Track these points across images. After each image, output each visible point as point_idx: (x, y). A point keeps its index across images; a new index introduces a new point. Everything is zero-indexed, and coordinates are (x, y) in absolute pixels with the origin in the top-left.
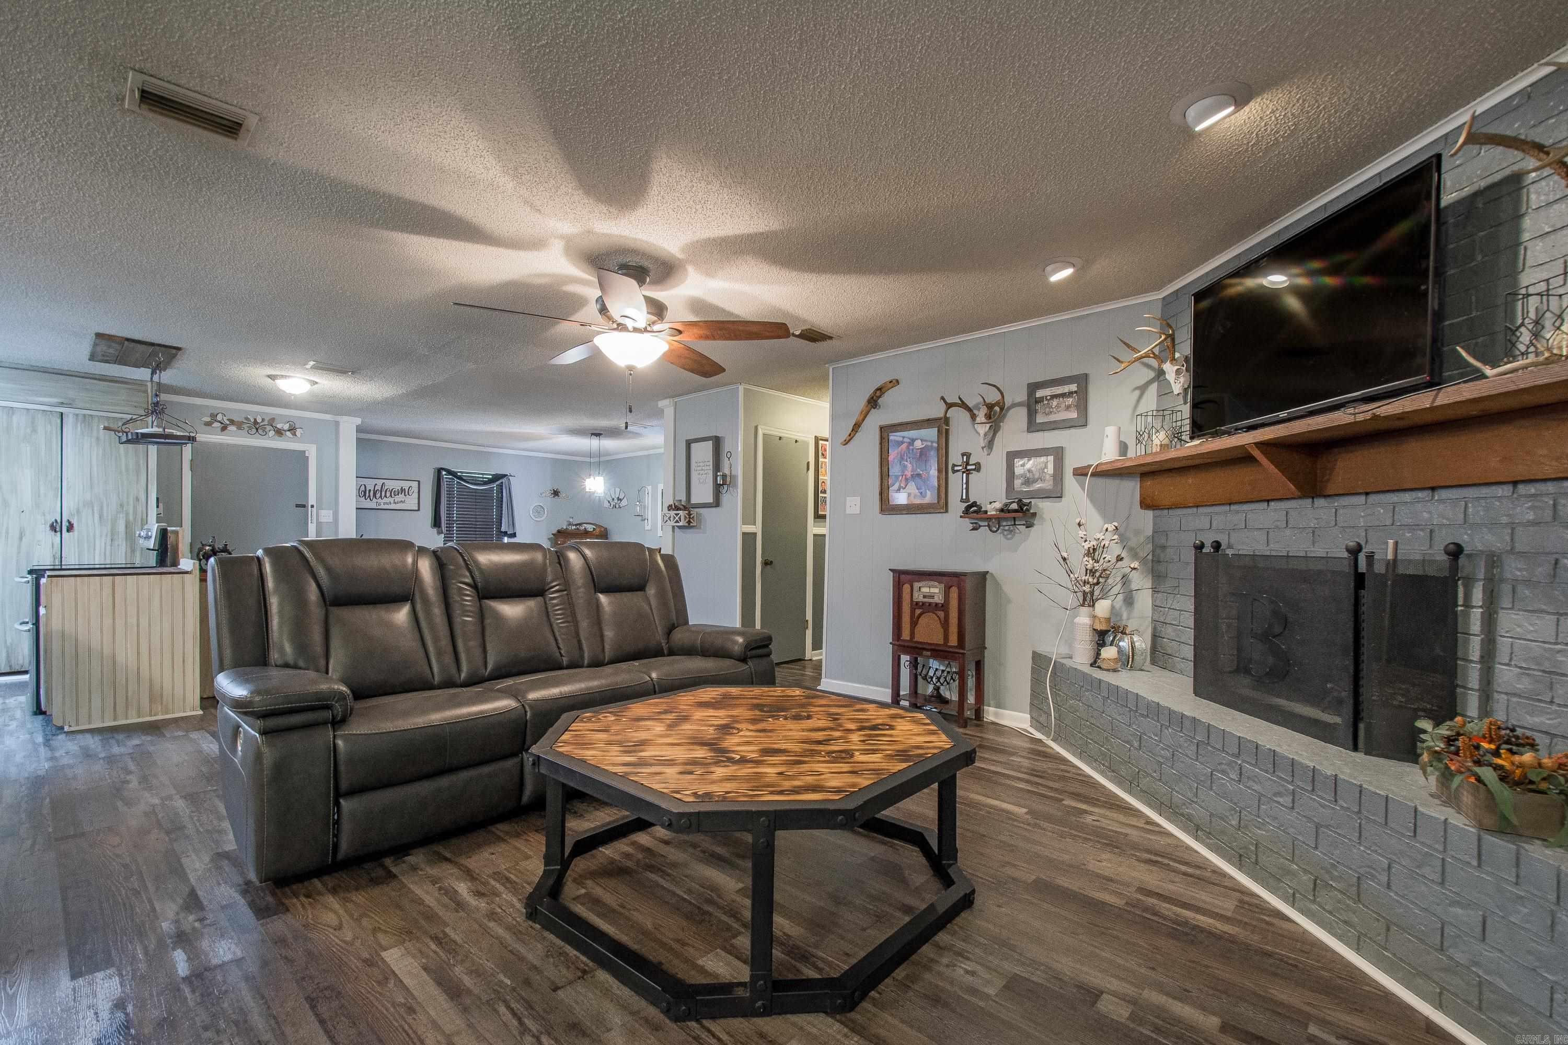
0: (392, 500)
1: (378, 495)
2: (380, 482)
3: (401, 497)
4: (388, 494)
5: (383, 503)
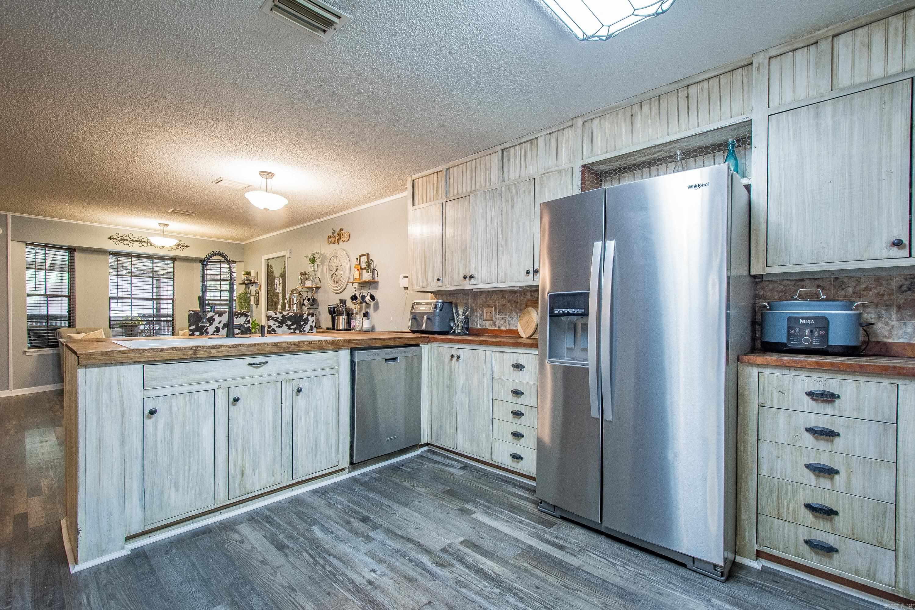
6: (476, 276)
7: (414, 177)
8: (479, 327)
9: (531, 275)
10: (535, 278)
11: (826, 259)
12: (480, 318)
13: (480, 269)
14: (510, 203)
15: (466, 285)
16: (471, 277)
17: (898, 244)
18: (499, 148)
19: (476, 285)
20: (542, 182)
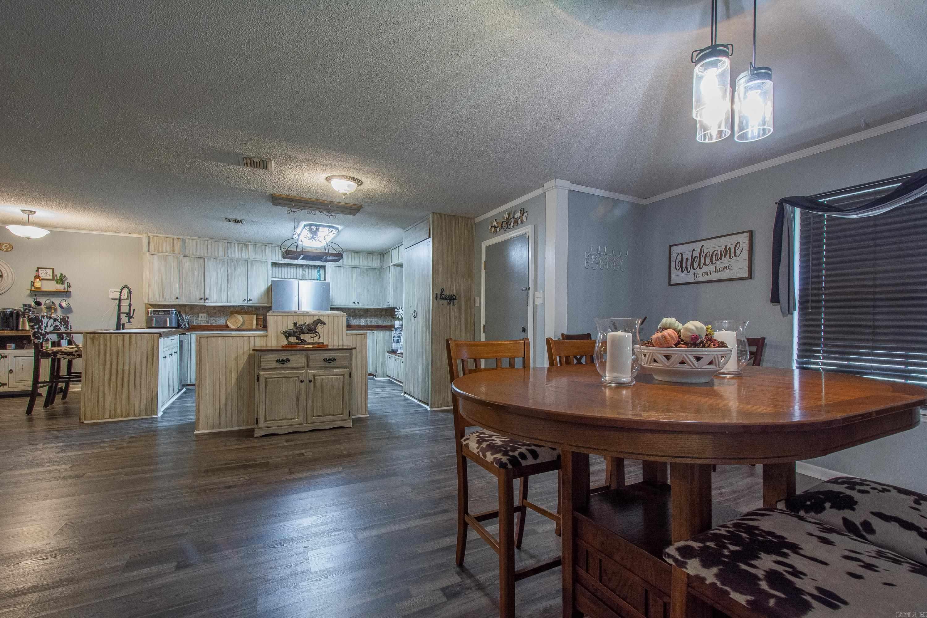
0: (712, 268)
1: (696, 265)
2: (698, 246)
3: (725, 261)
4: (708, 260)
5: (701, 273)
6: (210, 299)
7: (150, 234)
8: (195, 324)
9: (246, 301)
10: (249, 302)
11: (342, 304)
12: (197, 319)
13: (212, 296)
14: (233, 268)
15: (202, 303)
16: (207, 299)
17: (354, 303)
18: (225, 241)
19: (208, 303)
20: (252, 264)
